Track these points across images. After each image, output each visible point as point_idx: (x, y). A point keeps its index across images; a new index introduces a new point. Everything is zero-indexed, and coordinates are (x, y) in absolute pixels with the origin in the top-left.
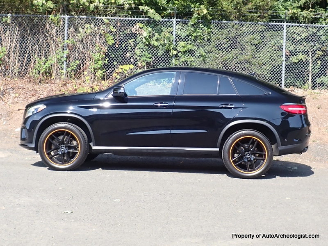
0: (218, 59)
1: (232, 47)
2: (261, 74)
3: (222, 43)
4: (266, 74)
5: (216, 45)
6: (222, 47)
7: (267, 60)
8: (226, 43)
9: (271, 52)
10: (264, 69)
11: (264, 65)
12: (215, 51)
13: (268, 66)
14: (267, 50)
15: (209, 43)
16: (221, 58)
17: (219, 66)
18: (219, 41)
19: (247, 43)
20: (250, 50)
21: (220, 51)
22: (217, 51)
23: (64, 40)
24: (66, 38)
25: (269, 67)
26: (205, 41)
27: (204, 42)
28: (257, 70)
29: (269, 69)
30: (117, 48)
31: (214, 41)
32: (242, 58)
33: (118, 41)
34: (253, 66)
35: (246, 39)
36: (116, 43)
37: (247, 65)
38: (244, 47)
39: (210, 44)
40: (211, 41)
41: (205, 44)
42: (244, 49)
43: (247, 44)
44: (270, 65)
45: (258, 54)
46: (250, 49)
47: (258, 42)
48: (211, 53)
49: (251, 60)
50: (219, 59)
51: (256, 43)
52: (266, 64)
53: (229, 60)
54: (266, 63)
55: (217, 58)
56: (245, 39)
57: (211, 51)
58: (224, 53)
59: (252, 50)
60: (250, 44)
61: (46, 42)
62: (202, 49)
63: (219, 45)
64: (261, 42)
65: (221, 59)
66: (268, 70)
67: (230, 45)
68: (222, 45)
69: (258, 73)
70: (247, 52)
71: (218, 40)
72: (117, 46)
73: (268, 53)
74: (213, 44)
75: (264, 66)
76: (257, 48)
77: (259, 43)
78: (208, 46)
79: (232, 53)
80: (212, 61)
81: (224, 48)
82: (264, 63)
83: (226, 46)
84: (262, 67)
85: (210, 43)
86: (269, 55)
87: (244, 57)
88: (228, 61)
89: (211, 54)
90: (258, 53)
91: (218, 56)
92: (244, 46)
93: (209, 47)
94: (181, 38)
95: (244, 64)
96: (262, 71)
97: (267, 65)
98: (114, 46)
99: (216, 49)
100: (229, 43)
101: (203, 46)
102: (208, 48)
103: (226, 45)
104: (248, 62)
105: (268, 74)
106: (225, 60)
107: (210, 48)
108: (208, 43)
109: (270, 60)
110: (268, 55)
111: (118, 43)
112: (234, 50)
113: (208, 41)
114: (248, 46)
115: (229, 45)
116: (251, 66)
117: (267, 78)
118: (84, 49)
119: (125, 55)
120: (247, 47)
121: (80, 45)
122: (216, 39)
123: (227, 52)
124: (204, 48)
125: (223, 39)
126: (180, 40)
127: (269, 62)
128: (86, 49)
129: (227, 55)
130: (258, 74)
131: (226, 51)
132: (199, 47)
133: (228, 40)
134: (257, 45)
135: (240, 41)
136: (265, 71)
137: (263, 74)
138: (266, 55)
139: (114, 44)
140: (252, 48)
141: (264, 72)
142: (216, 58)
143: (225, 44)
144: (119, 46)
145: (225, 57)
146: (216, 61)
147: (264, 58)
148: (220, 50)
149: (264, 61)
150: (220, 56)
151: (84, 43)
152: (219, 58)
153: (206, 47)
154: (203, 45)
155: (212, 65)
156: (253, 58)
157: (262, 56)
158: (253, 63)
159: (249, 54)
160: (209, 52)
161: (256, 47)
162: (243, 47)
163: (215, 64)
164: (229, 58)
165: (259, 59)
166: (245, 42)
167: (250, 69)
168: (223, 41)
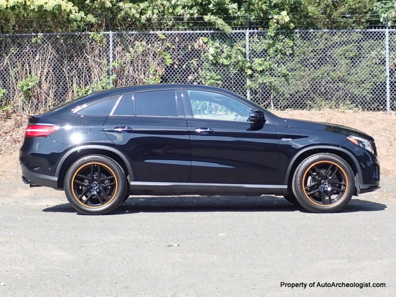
0: (304, 78)
1: (322, 62)
2: (359, 95)
3: (308, 58)
4: (366, 94)
5: (301, 60)
6: (308, 62)
7: (367, 76)
8: (314, 58)
9: (370, 66)
10: (363, 88)
11: (363, 82)
12: (301, 67)
13: (368, 84)
14: (365, 64)
15: (292, 58)
16: (308, 76)
17: (306, 86)
18: (305, 56)
19: (340, 55)
20: (344, 65)
21: (306, 68)
22: (303, 68)
23: (109, 62)
24: (111, 60)
25: (369, 86)
26: (287, 56)
27: (285, 58)
28: (354, 90)
29: (370, 88)
30: (176, 69)
31: (298, 56)
32: (335, 76)
33: (177, 61)
34: (348, 84)
35: (339, 51)
36: (174, 63)
37: (341, 84)
38: (337, 62)
39: (294, 60)
40: (294, 56)
41: (287, 60)
42: (337, 64)
43: (340, 57)
44: (370, 83)
45: (354, 70)
46: (344, 63)
47: (354, 54)
48: (295, 70)
49: (347, 78)
50: (306, 78)
51: (351, 55)
52: (365, 82)
53: (318, 78)
54: (365, 80)
55: (304, 76)
56: (337, 51)
57: (295, 68)
58: (311, 70)
59: (347, 64)
60: (344, 58)
61: (86, 66)
62: (283, 66)
63: (305, 60)
64: (357, 54)
65: (308, 78)
66: (368, 89)
67: (319, 60)
68: (308, 60)
69: (355, 93)
70: (341, 68)
71: (303, 53)
72: (176, 67)
73: (367, 67)
74: (297, 59)
75: (363, 84)
76: (353, 62)
77: (355, 56)
78: (290, 62)
79: (322, 70)
80: (297, 80)
81: (312, 64)
82: (363, 80)
83: (314, 61)
84: (361, 86)
85: (294, 58)
86: (369, 70)
87: (338, 74)
88: (316, 80)
89: (295, 72)
90: (354, 68)
91: (304, 74)
92: (337, 60)
93: (292, 63)
94: (257, 54)
95: (338, 83)
96: (361, 90)
97: (367, 82)
98: (173, 67)
99: (301, 66)
100: (317, 58)
101: (285, 62)
102: (290, 65)
103: (314, 59)
104: (341, 80)
105: (368, 94)
106: (313, 79)
107: (294, 64)
108: (290, 58)
109: (370, 77)
110: (367, 70)
111: (177, 64)
112: (324, 66)
113: (290, 56)
114: (341, 59)
115: (317, 59)
116: (347, 85)
117: (368, 99)
118: (135, 72)
119: (187, 77)
120: (340, 62)
121: (130, 67)
122: (300, 53)
123: (315, 68)
124: (286, 64)
125: (310, 53)
126: (255, 56)
127: (368, 78)
128: (137, 72)
129: (315, 72)
130: (355, 95)
131: (313, 68)
132: (279, 64)
133: (315, 53)
134: (352, 58)
135: (332, 54)
136: (364, 90)
137: (363, 95)
138: (365, 70)
139: (173, 65)
140: (347, 62)
141: (363, 92)
142: (302, 77)
143: (312, 59)
144: (178, 67)
145: (312, 75)
146: (302, 80)
147: (363, 74)
148: (306, 66)
149: (363, 78)
150: (306, 74)
151: (134, 66)
152: (306, 76)
153: (288, 64)
154: (285, 60)
155: (297, 86)
156: (349, 74)
157: (360, 72)
158: (348, 80)
159: (343, 69)
160: (292, 70)
161: (351, 61)
162: (335, 62)
163: (301, 85)
164: (318, 76)
165: (356, 76)
166: (337, 55)
167: (345, 88)
168: (310, 55)
